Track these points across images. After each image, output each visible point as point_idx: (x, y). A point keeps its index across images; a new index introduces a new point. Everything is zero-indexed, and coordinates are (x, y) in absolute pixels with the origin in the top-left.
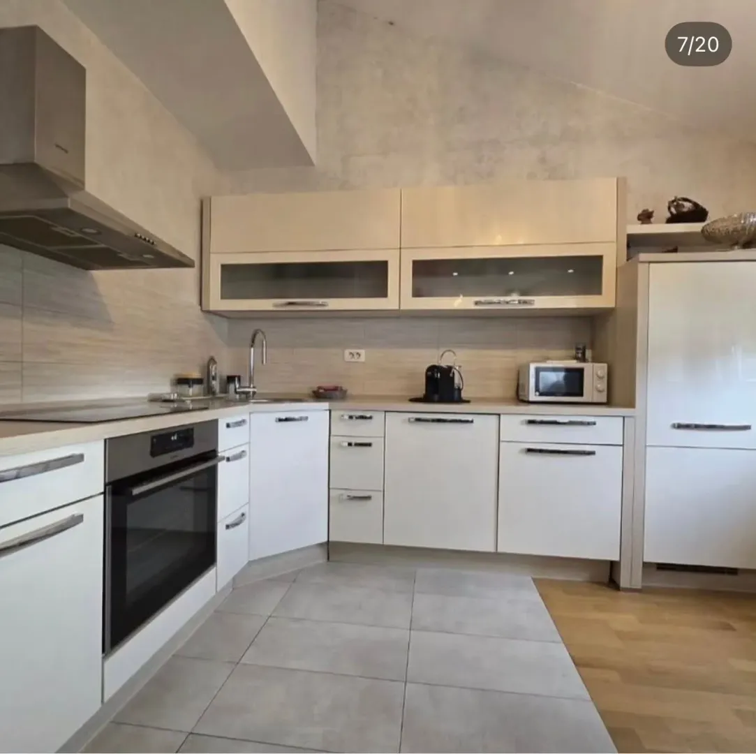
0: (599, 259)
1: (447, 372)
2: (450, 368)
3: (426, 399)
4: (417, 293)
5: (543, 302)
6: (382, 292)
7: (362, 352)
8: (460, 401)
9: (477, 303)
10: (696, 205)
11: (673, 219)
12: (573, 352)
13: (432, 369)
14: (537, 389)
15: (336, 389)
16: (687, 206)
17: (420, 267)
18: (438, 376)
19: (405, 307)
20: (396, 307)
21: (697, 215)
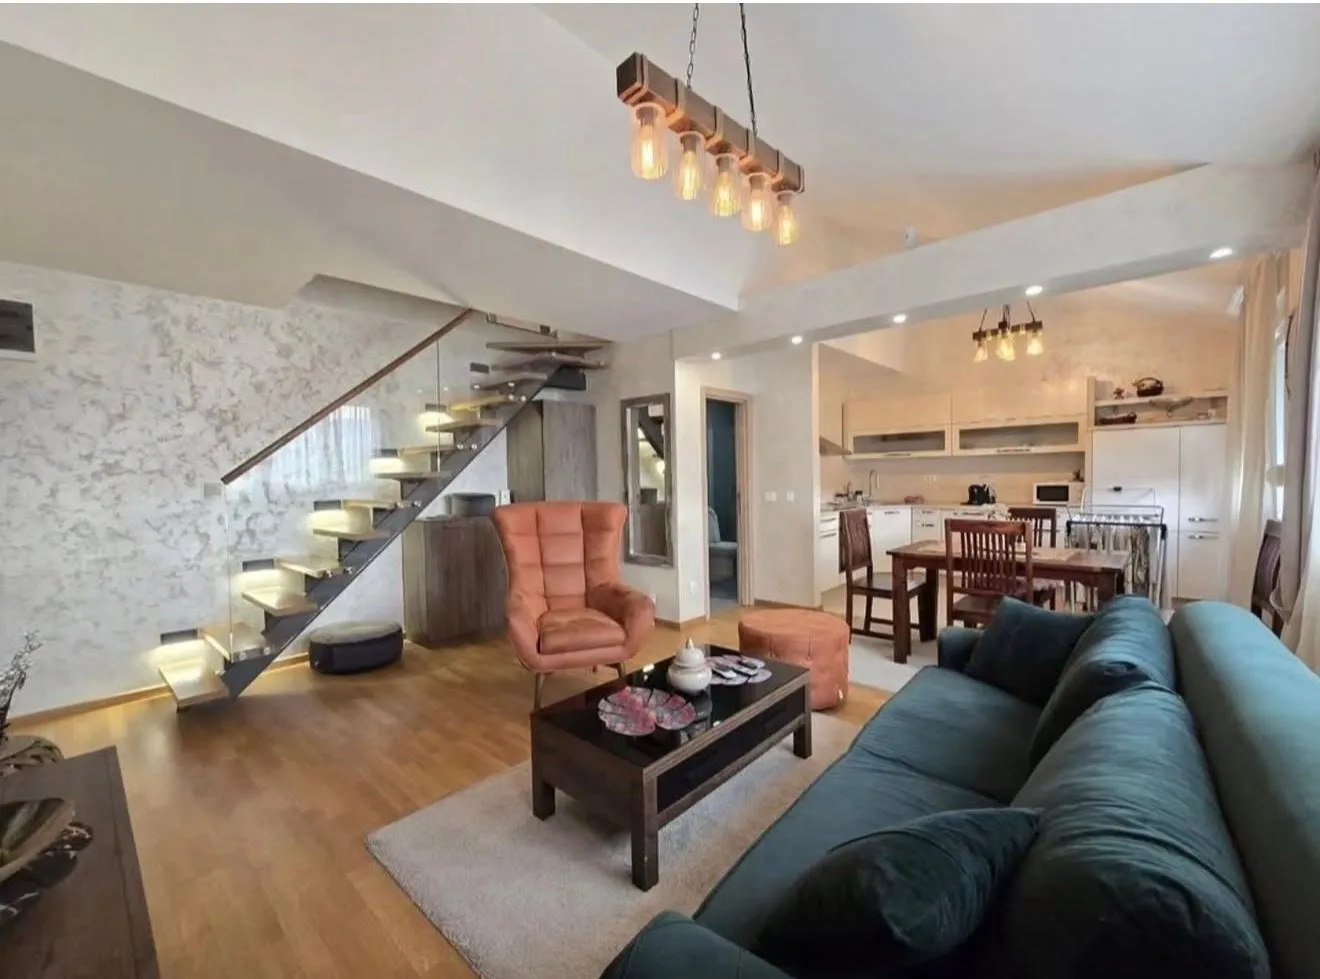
0: (1076, 424)
1: (983, 487)
2: (985, 486)
3: (970, 503)
4: (963, 446)
6: (942, 447)
10: (1158, 382)
11: (1141, 393)
13: (973, 487)
15: (917, 498)
16: (1148, 384)
17: (963, 433)
18: (976, 491)
19: (955, 454)
20: (949, 454)
21: (1157, 390)
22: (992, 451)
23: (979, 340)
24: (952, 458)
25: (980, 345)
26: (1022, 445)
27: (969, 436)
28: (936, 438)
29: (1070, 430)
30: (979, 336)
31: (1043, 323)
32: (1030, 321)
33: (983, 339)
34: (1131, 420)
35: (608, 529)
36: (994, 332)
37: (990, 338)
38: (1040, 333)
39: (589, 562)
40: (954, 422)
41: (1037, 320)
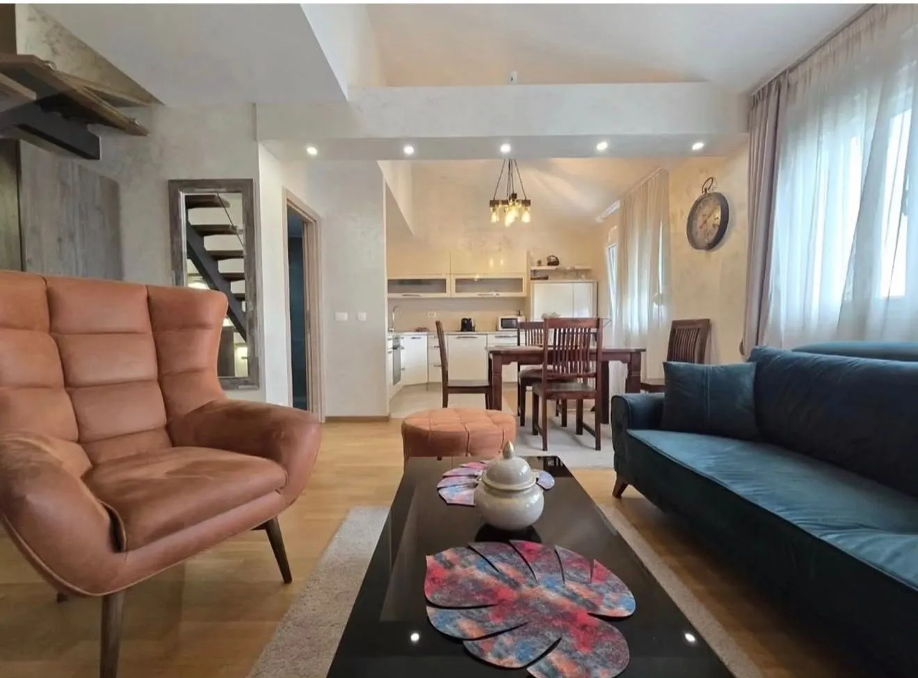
0: (521, 280)
1: (469, 320)
2: (470, 319)
3: (462, 330)
4: (457, 291)
5: (502, 294)
6: (445, 291)
7: (435, 314)
8: (474, 331)
9: (480, 295)
10: (557, 258)
11: (549, 264)
12: (516, 313)
13: (463, 320)
14: (502, 325)
15: (425, 328)
16: (553, 259)
17: (458, 281)
18: (466, 322)
19: (452, 296)
20: (449, 296)
21: (556, 263)
22: (475, 295)
23: (494, 206)
24: (451, 299)
25: (494, 210)
26: (490, 291)
27: (462, 283)
28: (441, 284)
29: (516, 283)
30: (494, 203)
31: (532, 201)
32: (524, 199)
33: (496, 206)
34: (546, 278)
35: (203, 326)
36: (505, 202)
37: (500, 206)
38: (529, 208)
39: (165, 378)
40: (452, 272)
41: (528, 199)
